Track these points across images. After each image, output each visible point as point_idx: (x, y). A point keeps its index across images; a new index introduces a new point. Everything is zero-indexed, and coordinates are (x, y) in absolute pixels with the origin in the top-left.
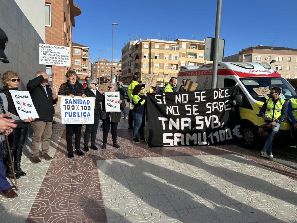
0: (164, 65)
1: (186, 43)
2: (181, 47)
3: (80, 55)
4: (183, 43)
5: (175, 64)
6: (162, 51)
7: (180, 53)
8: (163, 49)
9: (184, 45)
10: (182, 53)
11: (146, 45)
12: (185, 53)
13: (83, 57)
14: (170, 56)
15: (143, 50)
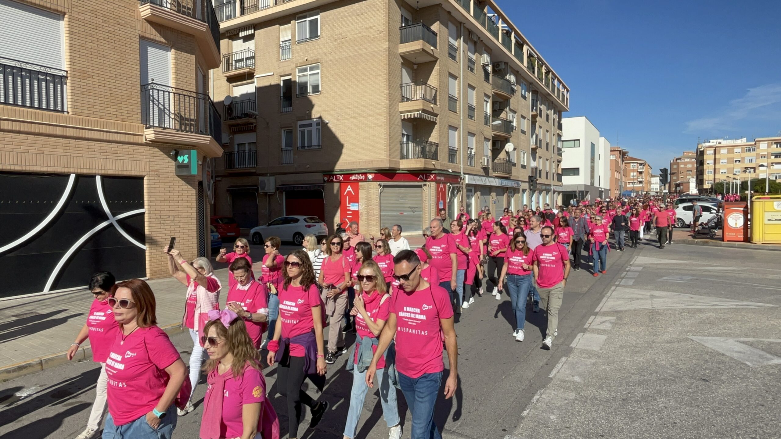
0: (735, 170)
1: (766, 142)
2: (759, 148)
3: (636, 168)
4: (761, 143)
5: (751, 168)
6: (731, 156)
7: (758, 155)
8: (733, 152)
9: (763, 146)
10: (761, 153)
11: (710, 152)
12: (766, 153)
13: (639, 170)
14: (743, 158)
15: (705, 157)
